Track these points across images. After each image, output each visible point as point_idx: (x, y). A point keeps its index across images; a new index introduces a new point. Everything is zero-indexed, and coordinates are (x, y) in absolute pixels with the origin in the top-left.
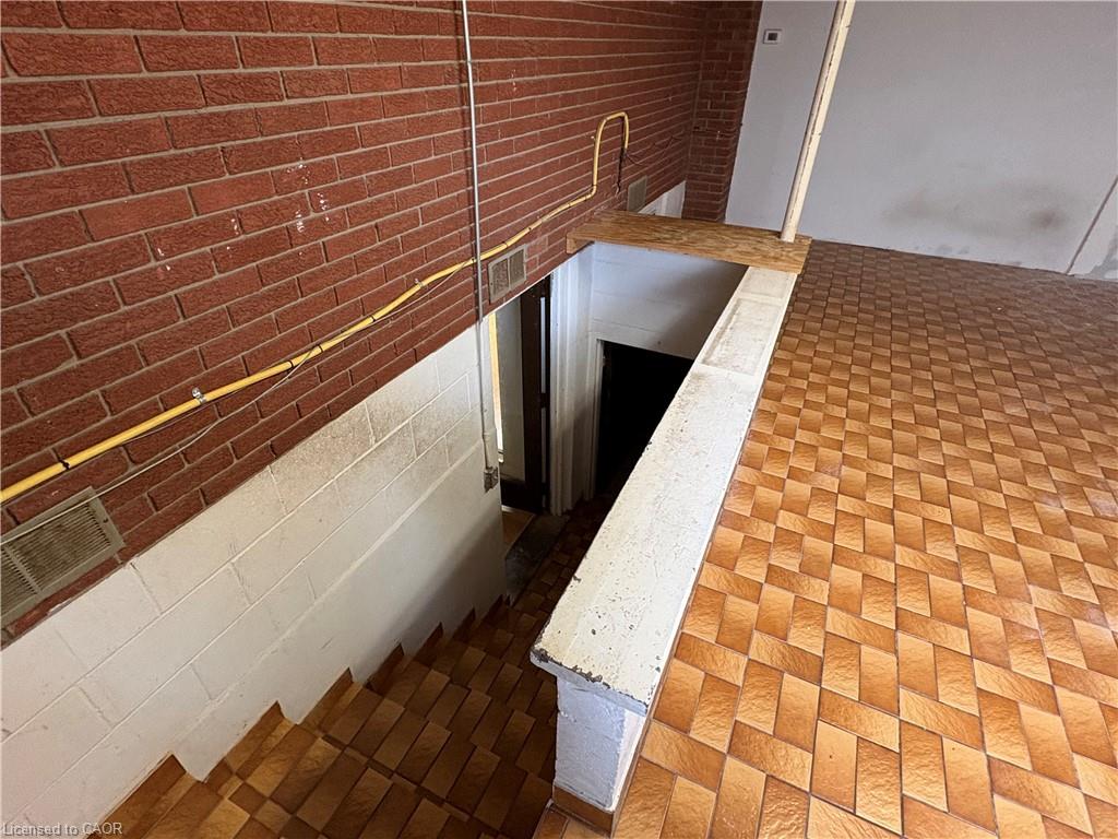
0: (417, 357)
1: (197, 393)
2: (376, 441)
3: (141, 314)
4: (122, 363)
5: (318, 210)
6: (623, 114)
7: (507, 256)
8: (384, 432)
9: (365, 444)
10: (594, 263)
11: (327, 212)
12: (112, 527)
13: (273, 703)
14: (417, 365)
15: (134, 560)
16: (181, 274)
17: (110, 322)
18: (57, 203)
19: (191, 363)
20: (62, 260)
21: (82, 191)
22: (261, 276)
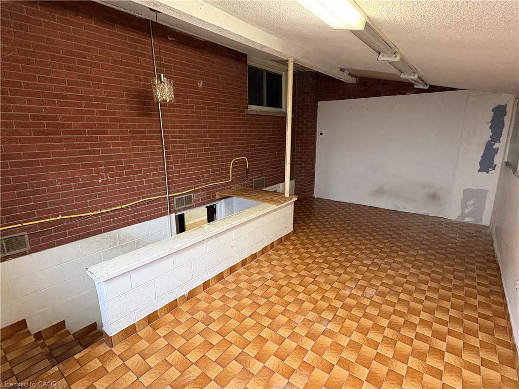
0: (139, 221)
1: (60, 216)
2: (120, 244)
3: (50, 196)
4: (43, 206)
5: (107, 178)
6: (244, 158)
7: (184, 196)
8: (124, 241)
9: (115, 244)
10: (234, 204)
11: (109, 179)
12: (28, 243)
13: (62, 320)
14: (139, 224)
15: (32, 254)
16: (63, 189)
17: (43, 196)
18: (38, 172)
19: (61, 209)
20: (35, 183)
21: (44, 170)
22: (86, 192)
